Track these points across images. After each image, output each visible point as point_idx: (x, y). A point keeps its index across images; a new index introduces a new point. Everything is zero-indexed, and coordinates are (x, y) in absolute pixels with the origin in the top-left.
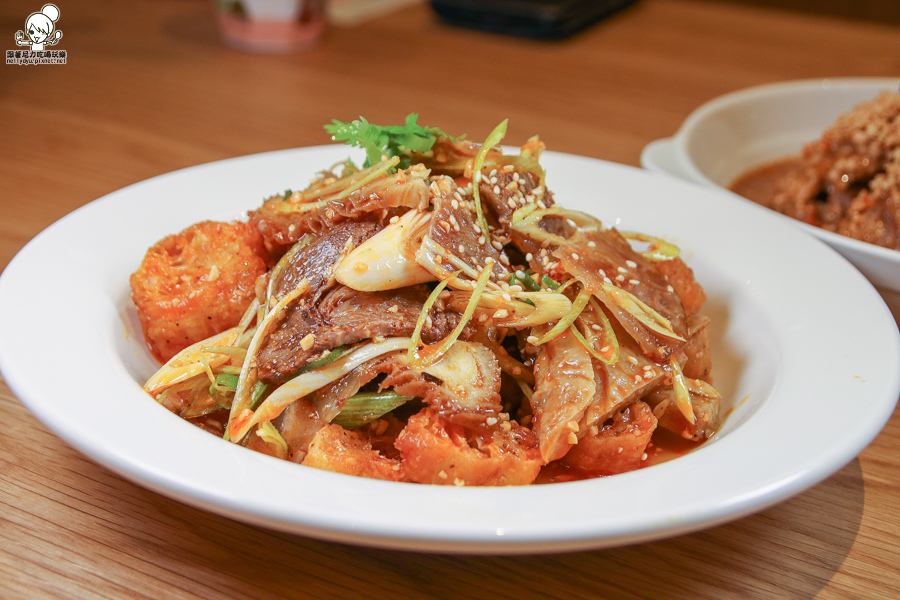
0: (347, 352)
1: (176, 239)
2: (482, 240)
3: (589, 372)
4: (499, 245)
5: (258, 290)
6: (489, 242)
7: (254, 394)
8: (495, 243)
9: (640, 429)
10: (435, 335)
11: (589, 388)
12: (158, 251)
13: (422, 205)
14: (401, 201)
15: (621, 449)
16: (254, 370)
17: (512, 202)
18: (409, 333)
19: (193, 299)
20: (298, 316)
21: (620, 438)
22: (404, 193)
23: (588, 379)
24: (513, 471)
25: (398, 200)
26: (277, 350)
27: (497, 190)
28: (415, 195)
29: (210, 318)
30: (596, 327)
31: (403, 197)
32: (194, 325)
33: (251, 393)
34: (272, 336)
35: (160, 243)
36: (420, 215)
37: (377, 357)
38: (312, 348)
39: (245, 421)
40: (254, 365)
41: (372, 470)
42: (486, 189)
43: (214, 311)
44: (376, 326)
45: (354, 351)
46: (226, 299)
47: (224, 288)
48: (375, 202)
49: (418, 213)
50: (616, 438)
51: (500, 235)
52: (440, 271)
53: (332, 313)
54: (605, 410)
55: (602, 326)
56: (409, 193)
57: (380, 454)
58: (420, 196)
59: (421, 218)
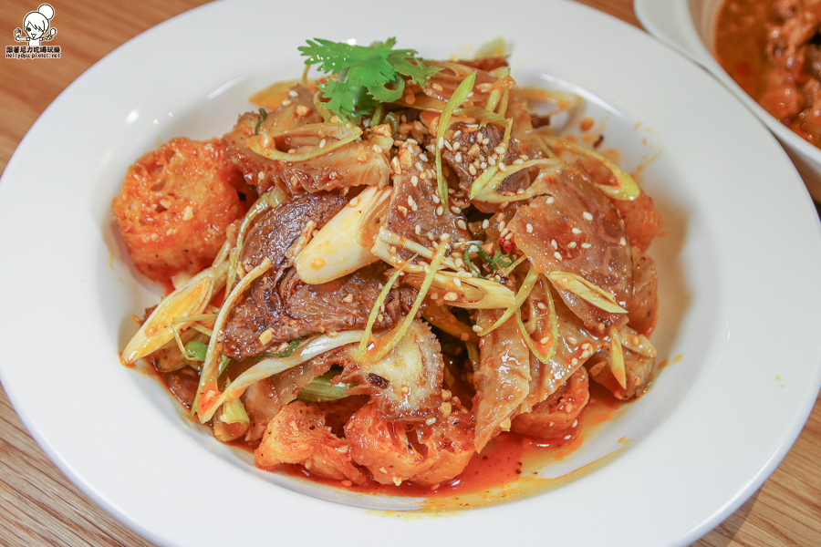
0: (304, 343)
1: (156, 155)
2: (440, 211)
3: (526, 369)
4: (457, 210)
5: (229, 235)
6: (447, 209)
7: (221, 365)
8: (453, 208)
9: (573, 403)
10: (386, 324)
11: (524, 387)
12: (138, 170)
13: (382, 183)
14: (362, 179)
15: (552, 424)
16: (220, 344)
17: (472, 169)
18: (361, 327)
19: (171, 236)
20: (260, 293)
21: (552, 415)
22: (364, 173)
23: (523, 377)
24: (447, 464)
25: (359, 179)
26: (241, 327)
27: (458, 158)
28: (375, 174)
29: (187, 251)
30: (541, 306)
31: (363, 177)
32: (172, 256)
33: (218, 363)
34: (238, 310)
35: (141, 161)
36: (379, 193)
37: (330, 351)
38: (270, 342)
39: (211, 402)
40: (220, 339)
41: (323, 454)
42: (448, 157)
43: (189, 247)
44: (329, 324)
45: (309, 342)
46: (201, 238)
47: (197, 227)
48: (336, 181)
49: (378, 190)
50: (548, 416)
51: (459, 199)
52: (394, 259)
53: (292, 299)
54: (538, 399)
55: (547, 305)
56: (370, 173)
57: (332, 432)
58: (380, 176)
59: (381, 195)
